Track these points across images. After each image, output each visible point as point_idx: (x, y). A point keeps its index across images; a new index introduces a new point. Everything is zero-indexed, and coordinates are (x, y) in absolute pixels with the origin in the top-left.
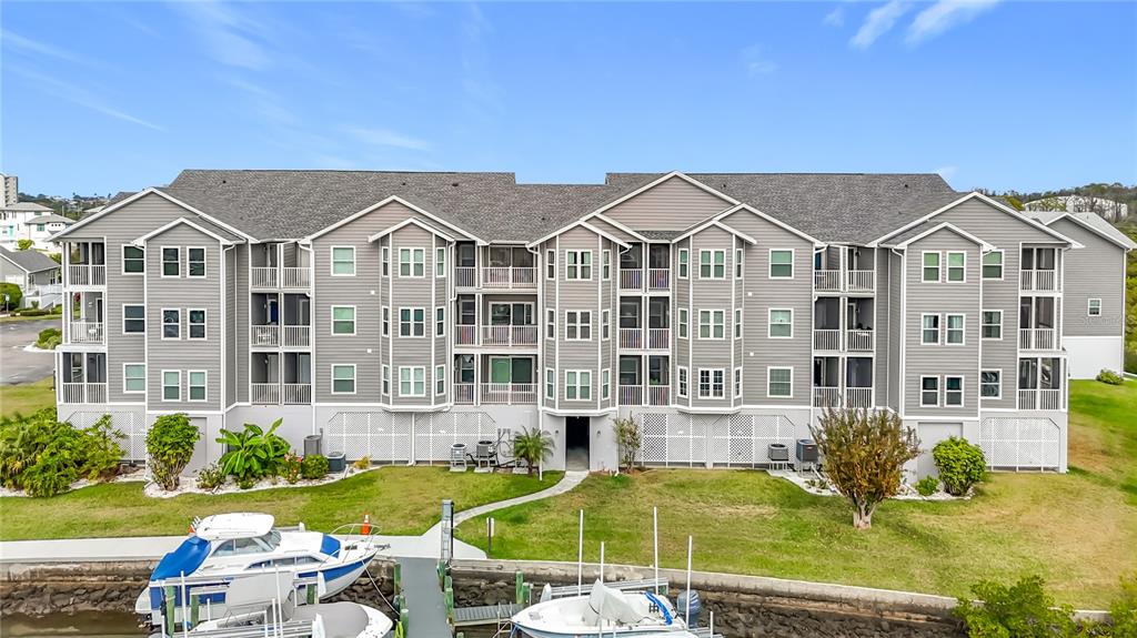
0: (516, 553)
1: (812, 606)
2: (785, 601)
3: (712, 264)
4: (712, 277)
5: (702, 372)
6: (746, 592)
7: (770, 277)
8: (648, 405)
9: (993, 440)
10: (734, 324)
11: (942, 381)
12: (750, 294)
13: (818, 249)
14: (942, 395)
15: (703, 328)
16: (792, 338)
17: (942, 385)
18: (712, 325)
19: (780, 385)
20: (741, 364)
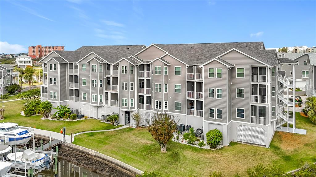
0: (79, 143)
1: (124, 171)
2: (119, 167)
3: (158, 71)
4: (158, 74)
5: (156, 101)
6: (113, 163)
7: (175, 75)
8: (146, 110)
9: (242, 133)
10: (164, 88)
11: (215, 110)
12: (170, 80)
13: (187, 66)
14: (215, 115)
15: (156, 89)
16: (181, 93)
17: (215, 111)
18: (158, 88)
19: (178, 107)
20: (168, 100)
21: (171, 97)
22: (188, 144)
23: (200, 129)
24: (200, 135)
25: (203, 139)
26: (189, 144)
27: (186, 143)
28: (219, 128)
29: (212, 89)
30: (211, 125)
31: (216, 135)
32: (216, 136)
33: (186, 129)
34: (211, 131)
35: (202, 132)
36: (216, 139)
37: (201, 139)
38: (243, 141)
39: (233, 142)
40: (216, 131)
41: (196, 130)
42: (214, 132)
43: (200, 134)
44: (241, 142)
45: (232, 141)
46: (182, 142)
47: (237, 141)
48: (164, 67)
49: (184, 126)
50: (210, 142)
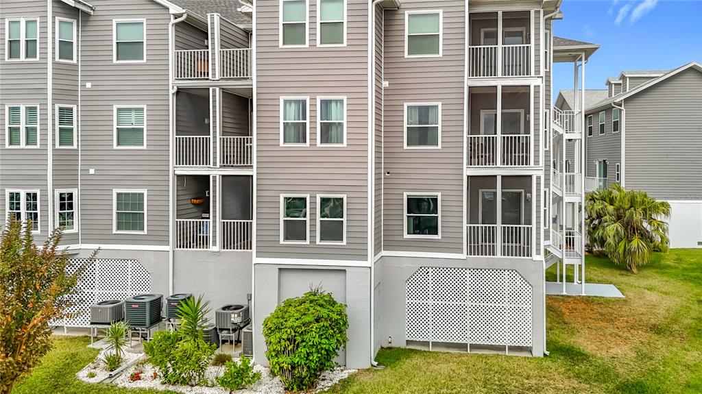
3: (23, 39)
4: (23, 58)
5: (12, 194)
7: (116, 61)
9: (431, 302)
10: (52, 126)
11: (313, 203)
12: (89, 85)
13: (176, 16)
14: (313, 226)
15: (14, 132)
16: (145, 147)
17: (313, 209)
18: (22, 126)
19: (130, 214)
20: (76, 186)
21: (92, 171)
22: (163, 388)
23: (238, 307)
24: (233, 336)
25: (248, 351)
26: (171, 388)
27: (157, 384)
28: (328, 285)
29: (297, 102)
30: (289, 278)
31: (317, 321)
32: (316, 325)
33: (164, 313)
34: (289, 304)
35: (247, 321)
36: (317, 340)
37: (240, 350)
38: (431, 339)
39: (390, 348)
40: (314, 299)
41: (217, 314)
42: (307, 305)
43: (237, 329)
44: (426, 344)
45: (386, 345)
46: (136, 377)
47: (408, 342)
48: (57, 19)
49: (159, 299)
50: (285, 360)
